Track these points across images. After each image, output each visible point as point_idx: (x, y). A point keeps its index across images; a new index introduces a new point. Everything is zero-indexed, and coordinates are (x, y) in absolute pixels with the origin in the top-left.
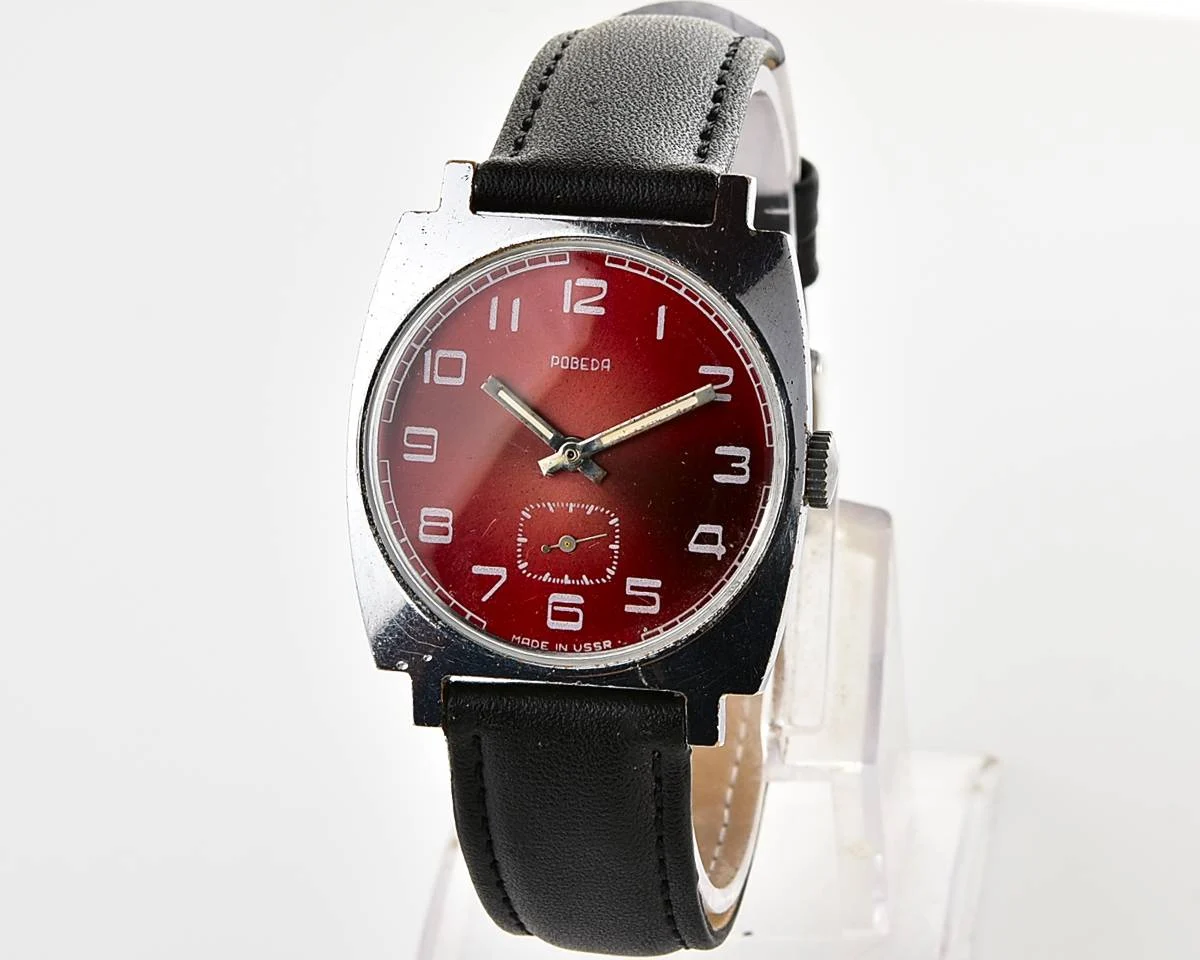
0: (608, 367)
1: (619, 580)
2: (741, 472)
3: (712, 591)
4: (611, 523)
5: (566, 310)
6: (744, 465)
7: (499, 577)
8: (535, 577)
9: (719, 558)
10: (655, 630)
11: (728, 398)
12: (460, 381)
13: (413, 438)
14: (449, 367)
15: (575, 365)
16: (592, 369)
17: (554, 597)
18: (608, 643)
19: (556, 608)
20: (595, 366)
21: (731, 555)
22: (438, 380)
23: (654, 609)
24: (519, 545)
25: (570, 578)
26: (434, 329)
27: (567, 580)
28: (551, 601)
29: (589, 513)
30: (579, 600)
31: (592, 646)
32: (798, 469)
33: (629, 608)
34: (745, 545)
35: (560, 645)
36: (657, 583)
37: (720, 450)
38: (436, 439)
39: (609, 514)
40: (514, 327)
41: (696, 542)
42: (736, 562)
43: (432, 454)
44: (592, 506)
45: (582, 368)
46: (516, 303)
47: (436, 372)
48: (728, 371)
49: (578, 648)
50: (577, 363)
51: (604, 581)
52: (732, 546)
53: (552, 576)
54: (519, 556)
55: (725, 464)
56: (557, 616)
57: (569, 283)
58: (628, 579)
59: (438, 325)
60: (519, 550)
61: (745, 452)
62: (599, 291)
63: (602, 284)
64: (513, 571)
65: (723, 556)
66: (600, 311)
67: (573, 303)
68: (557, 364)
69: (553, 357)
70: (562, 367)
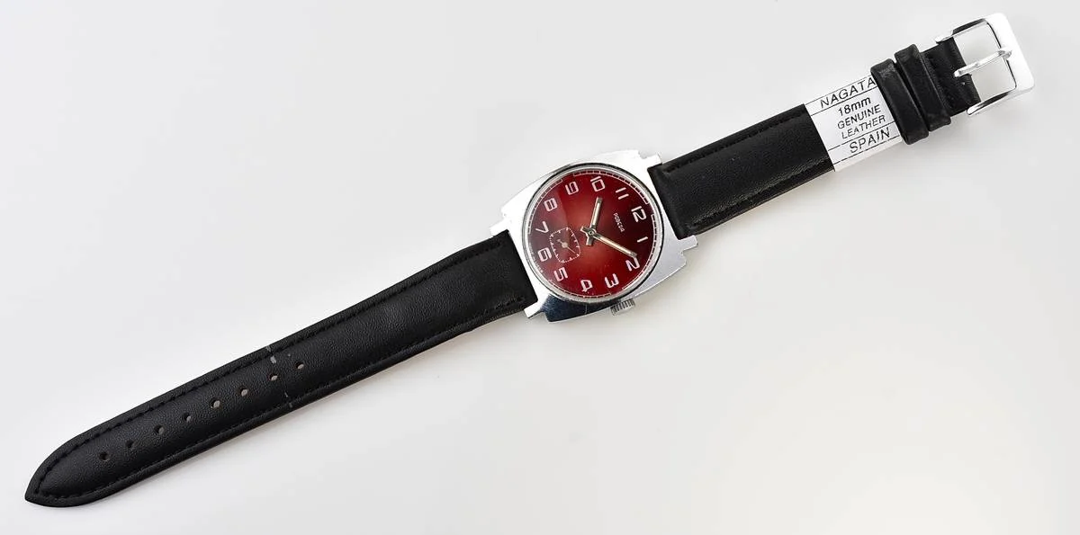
0: (622, 231)
1: (562, 265)
2: (611, 285)
3: (573, 294)
4: (577, 255)
5: (632, 211)
6: (613, 285)
7: (545, 231)
8: (550, 241)
11: (630, 270)
12: (596, 190)
13: (572, 185)
14: (598, 185)
15: (617, 221)
16: (619, 227)
17: (547, 249)
19: (545, 251)
20: (621, 227)
21: (585, 294)
22: (593, 184)
25: (555, 251)
26: (607, 175)
30: (550, 257)
32: (620, 300)
33: (555, 272)
34: (590, 296)
36: (567, 277)
37: (614, 275)
38: (576, 192)
39: (580, 253)
40: (620, 198)
41: (584, 282)
42: (584, 296)
43: (571, 193)
45: (618, 224)
46: (627, 195)
47: (595, 182)
48: (638, 266)
51: (559, 261)
52: (588, 293)
53: (553, 245)
54: (554, 233)
55: (611, 279)
56: (542, 253)
57: (640, 207)
58: (563, 268)
59: (609, 175)
60: (556, 232)
61: (617, 283)
62: (642, 217)
63: (645, 217)
64: (549, 234)
65: (584, 292)
66: (637, 221)
67: (635, 211)
68: (615, 216)
69: (617, 214)
70: (615, 218)
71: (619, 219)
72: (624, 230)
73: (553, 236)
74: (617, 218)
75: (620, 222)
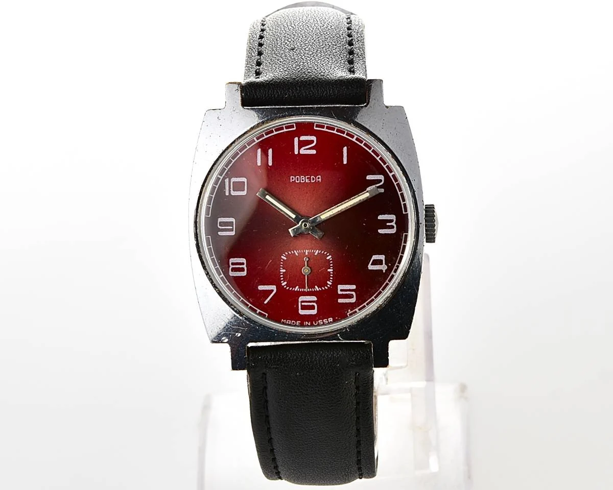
0: (320, 180)
1: (335, 286)
2: (392, 227)
3: (381, 288)
4: (328, 258)
5: (296, 153)
6: (393, 224)
7: (273, 291)
8: (291, 289)
9: (384, 272)
10: (354, 311)
11: (382, 191)
13: (222, 224)
14: (238, 186)
15: (303, 180)
16: (312, 181)
17: (301, 298)
18: (331, 320)
19: (303, 304)
21: (389, 270)
22: (233, 193)
23: (353, 300)
24: (282, 273)
25: (309, 288)
26: (228, 168)
27: (307, 290)
28: (300, 300)
29: (316, 254)
30: (315, 298)
31: (323, 321)
32: (421, 223)
33: (340, 301)
34: (397, 264)
35: (306, 322)
36: (354, 287)
37: (380, 217)
38: (234, 223)
39: (327, 254)
40: (270, 163)
41: (372, 264)
42: (393, 273)
43: (233, 231)
44: (318, 251)
45: (306, 181)
46: (270, 151)
47: (232, 189)
48: (381, 177)
49: (316, 323)
50: (304, 179)
51: (326, 288)
52: (390, 265)
53: (299, 288)
54: (282, 279)
55: (383, 225)
56: (304, 308)
57: (296, 139)
58: (339, 286)
59: (230, 165)
60: (282, 276)
61: (393, 217)
62: (312, 142)
63: (314, 138)
64: (279, 287)
65: (386, 270)
66: (314, 152)
67: (299, 149)
68: (294, 180)
69: (291, 177)
70: (297, 181)
71: (302, 177)
72: (320, 176)
73: (285, 283)
74: (298, 178)
75: (306, 177)
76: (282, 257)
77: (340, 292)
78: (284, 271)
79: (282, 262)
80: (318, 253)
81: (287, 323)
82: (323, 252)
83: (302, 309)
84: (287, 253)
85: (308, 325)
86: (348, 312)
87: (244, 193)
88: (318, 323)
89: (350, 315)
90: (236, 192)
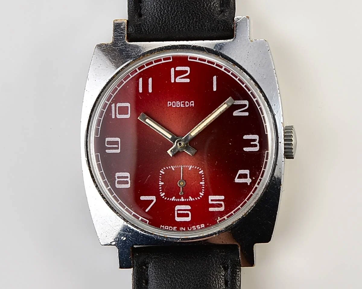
0: (193, 105)
1: (206, 197)
2: (256, 146)
3: (247, 198)
4: (200, 173)
5: (173, 81)
6: (257, 143)
7: (152, 201)
8: (168, 199)
9: (249, 184)
10: (223, 218)
13: (110, 143)
14: (123, 110)
15: (178, 105)
16: (186, 106)
17: (178, 207)
18: (203, 226)
19: (179, 212)
20: (187, 104)
21: (253, 182)
22: (119, 116)
23: (222, 209)
24: (160, 186)
25: (184, 198)
26: (115, 94)
27: (182, 199)
28: (176, 209)
29: (190, 169)
30: (189, 207)
31: (196, 227)
32: (280, 142)
33: (211, 209)
34: (260, 178)
35: (182, 228)
36: (222, 197)
37: (246, 137)
38: (120, 142)
39: (199, 169)
40: (150, 90)
41: (238, 178)
42: (256, 185)
43: (118, 149)
44: (191, 166)
45: (182, 106)
46: (150, 80)
47: (117, 113)
48: (246, 102)
49: (190, 229)
50: (179, 104)
51: (199, 198)
52: (254, 178)
53: (176, 198)
54: (161, 190)
55: (248, 143)
56: (180, 215)
57: (173, 69)
58: (210, 196)
59: (116, 92)
60: (160, 188)
61: (256, 137)
62: (186, 72)
63: (188, 69)
64: (158, 198)
65: (250, 183)
66: (188, 80)
67: (175, 78)
68: (170, 105)
69: (169, 102)
70: (173, 106)
71: (177, 102)
72: (193, 102)
73: (164, 194)
74: (174, 103)
75: (181, 102)
76: (161, 171)
77: (210, 202)
78: (163, 183)
79: (160, 176)
80: (192, 168)
81: (165, 228)
82: (196, 167)
83: (178, 217)
84: (164, 168)
85: (183, 230)
86: (218, 219)
87: (128, 116)
88: (192, 228)
89: (219, 221)
90: (121, 115)
